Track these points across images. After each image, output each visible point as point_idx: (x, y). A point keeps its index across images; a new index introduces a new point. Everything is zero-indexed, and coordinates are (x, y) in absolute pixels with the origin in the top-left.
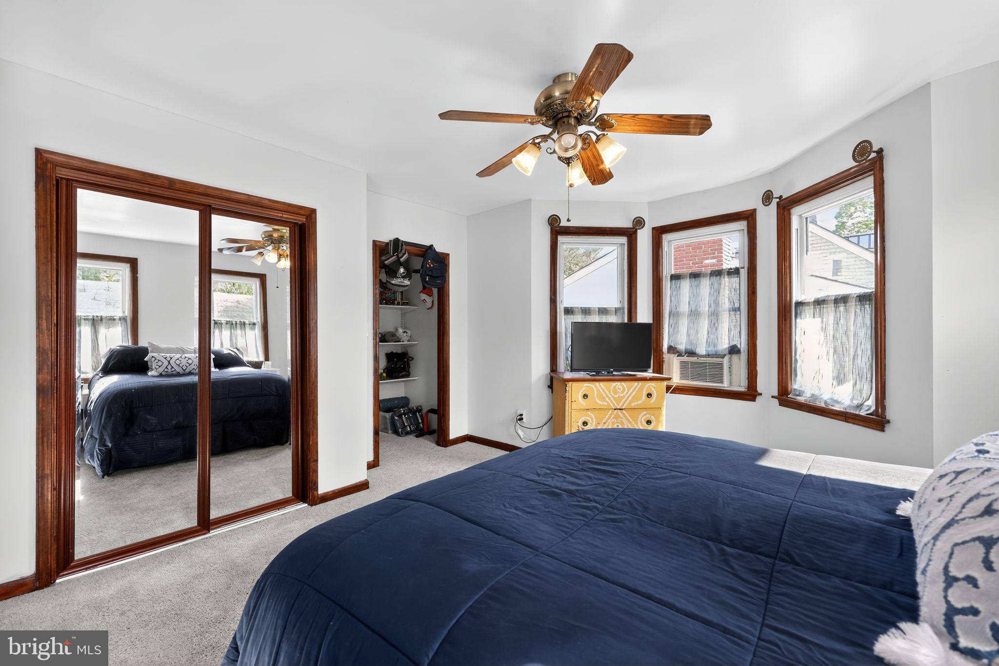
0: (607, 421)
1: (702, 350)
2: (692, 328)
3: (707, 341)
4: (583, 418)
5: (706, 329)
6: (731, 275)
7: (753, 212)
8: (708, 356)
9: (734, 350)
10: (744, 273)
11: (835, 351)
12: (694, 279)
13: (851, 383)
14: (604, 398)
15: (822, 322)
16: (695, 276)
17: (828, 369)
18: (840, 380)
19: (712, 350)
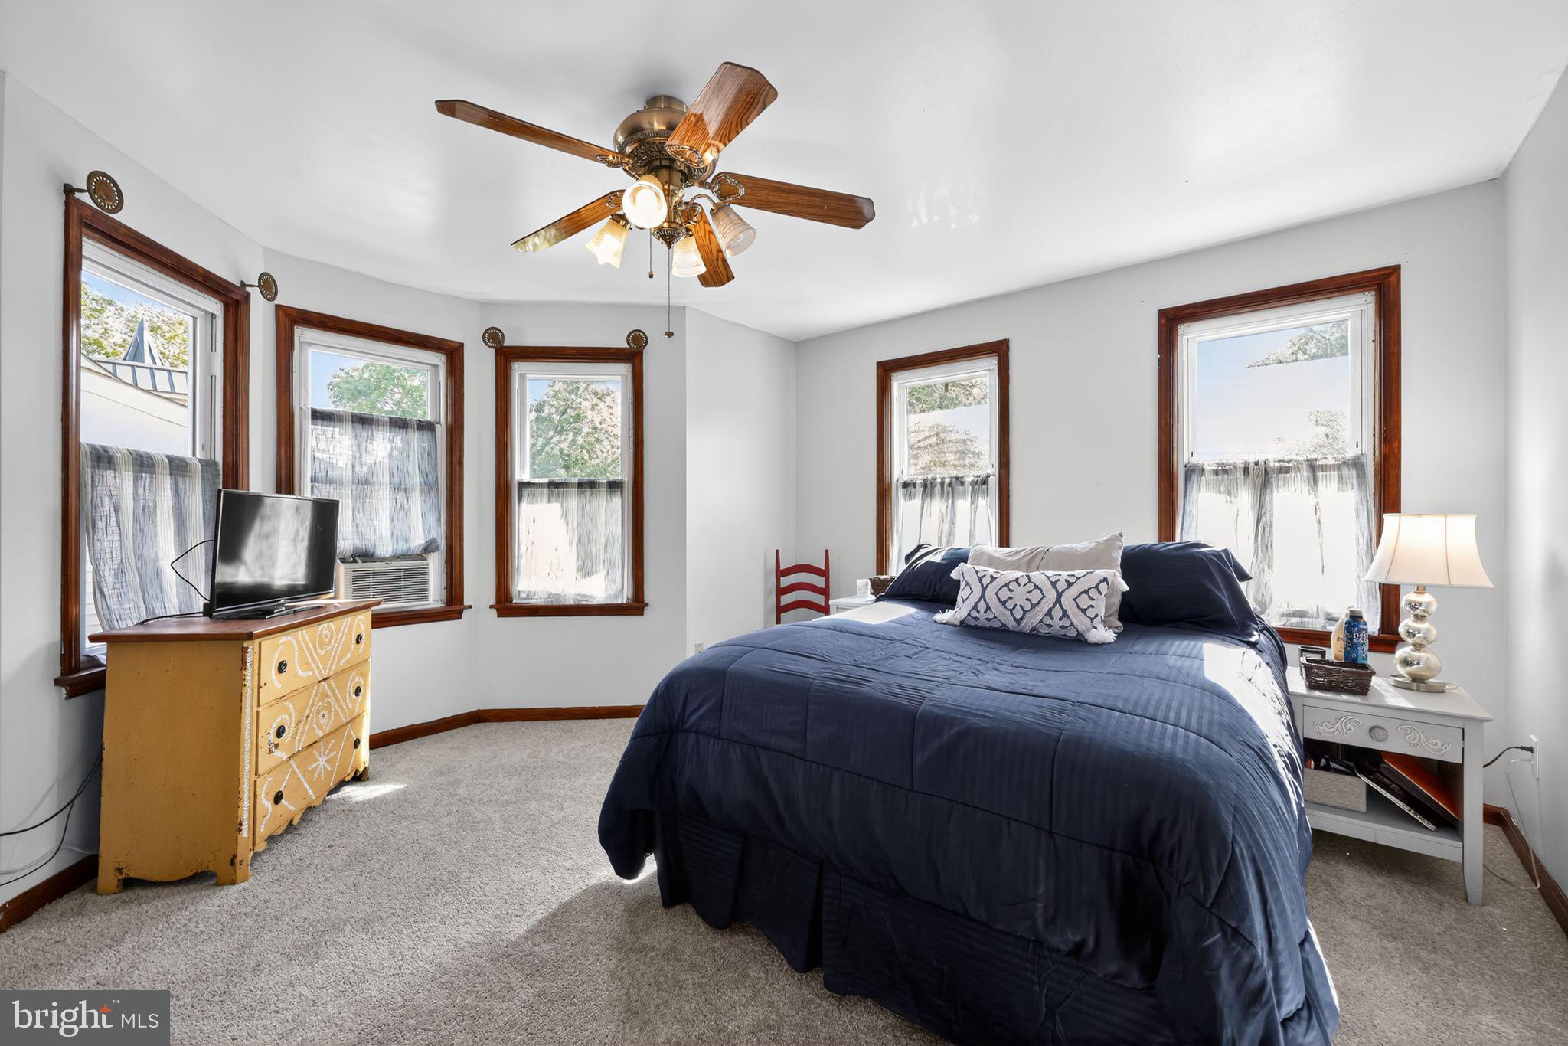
0: (310, 713)
1: (385, 549)
2: (361, 510)
3: (392, 535)
4: (278, 721)
5: (388, 513)
6: (422, 430)
7: (459, 347)
8: (397, 558)
9: (429, 548)
10: (441, 431)
11: (579, 541)
12: (360, 426)
13: (603, 572)
14: (308, 663)
15: (562, 507)
16: (362, 421)
17: (570, 559)
18: (585, 570)
19: (402, 548)
